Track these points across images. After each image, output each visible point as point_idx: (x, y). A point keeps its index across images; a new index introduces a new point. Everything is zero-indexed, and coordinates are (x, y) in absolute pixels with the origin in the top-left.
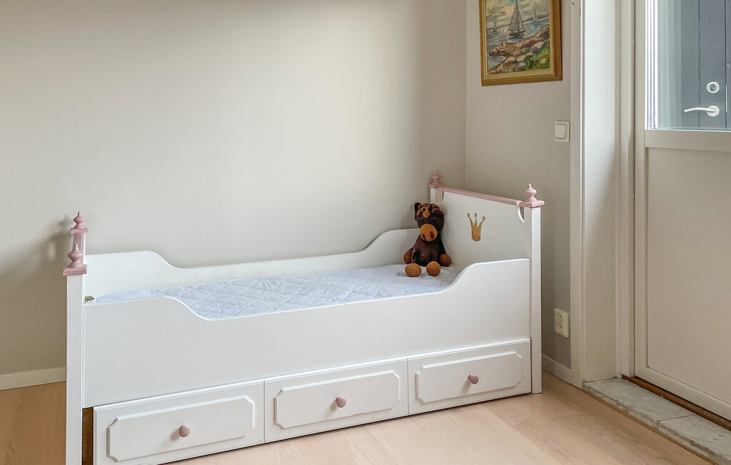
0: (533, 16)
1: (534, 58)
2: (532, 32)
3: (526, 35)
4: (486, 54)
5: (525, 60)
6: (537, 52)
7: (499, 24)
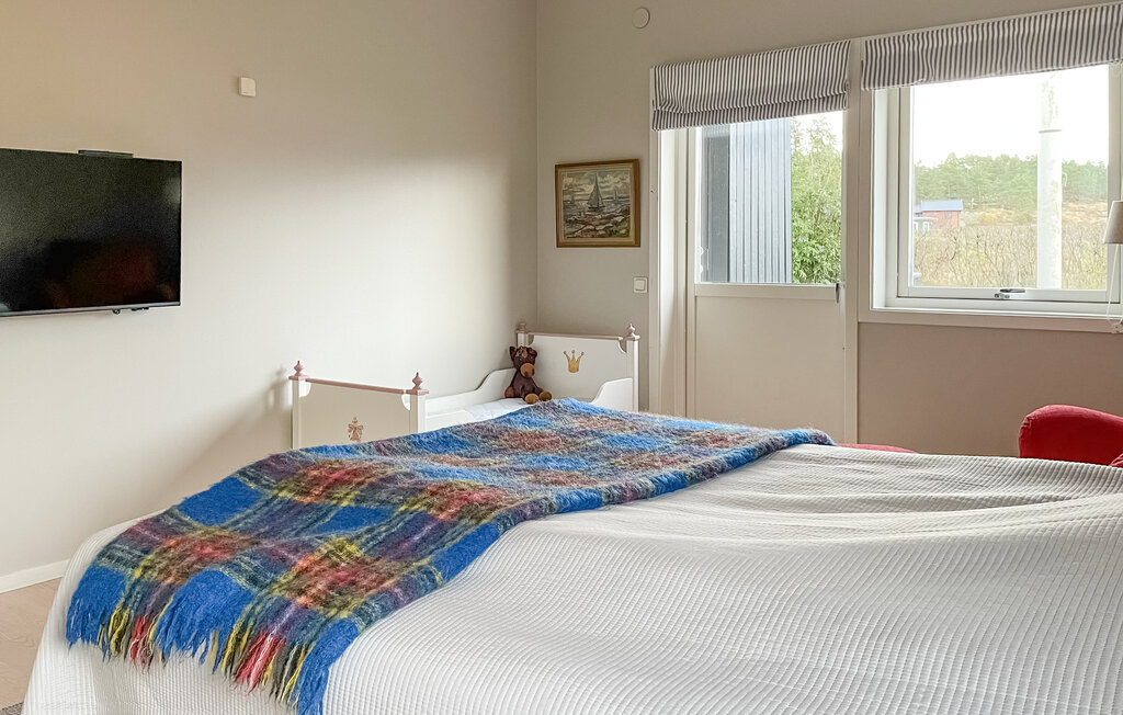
0: (613, 196)
1: (614, 228)
2: (611, 209)
3: (605, 210)
4: (562, 221)
5: (604, 229)
6: (616, 224)
7: (576, 198)
